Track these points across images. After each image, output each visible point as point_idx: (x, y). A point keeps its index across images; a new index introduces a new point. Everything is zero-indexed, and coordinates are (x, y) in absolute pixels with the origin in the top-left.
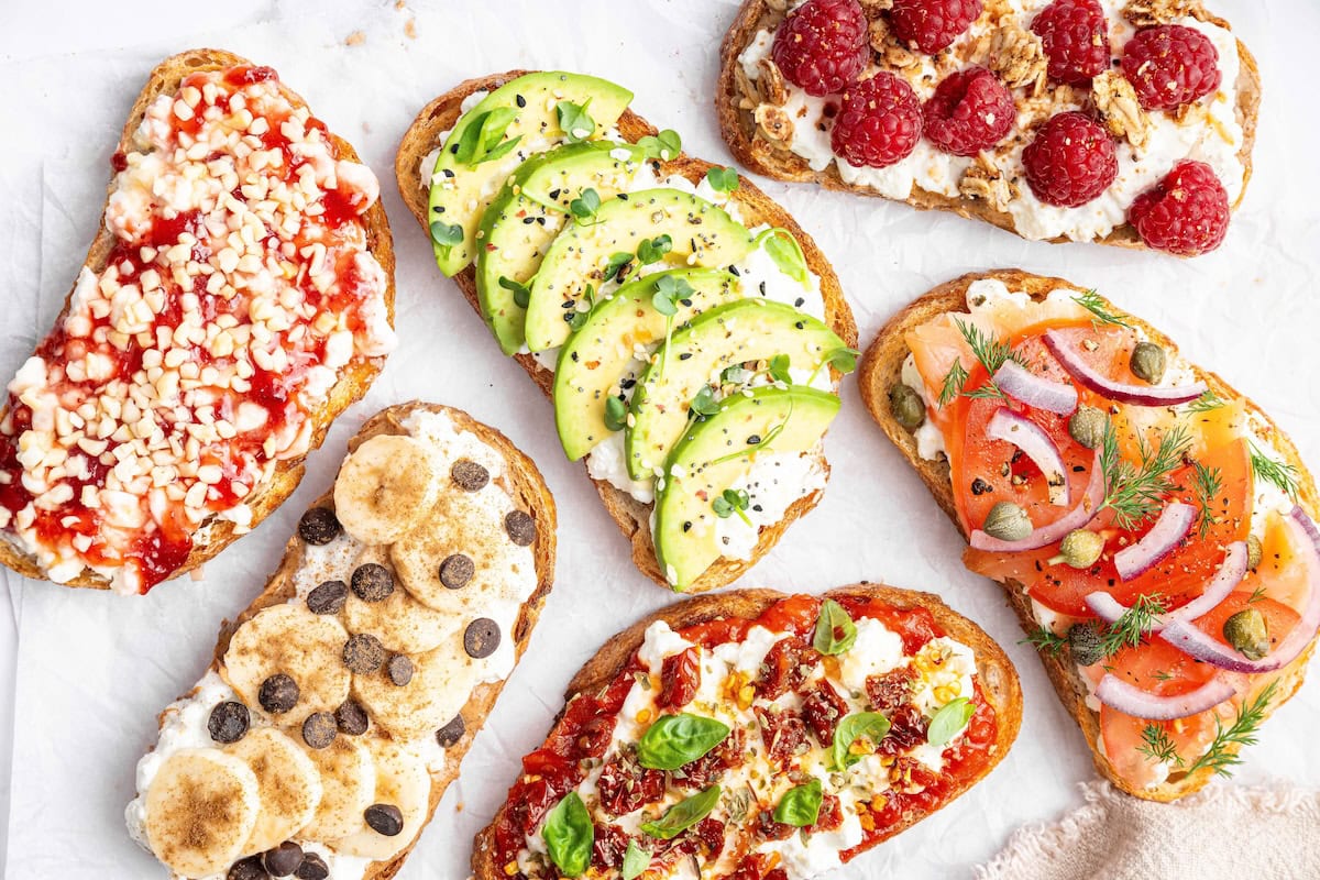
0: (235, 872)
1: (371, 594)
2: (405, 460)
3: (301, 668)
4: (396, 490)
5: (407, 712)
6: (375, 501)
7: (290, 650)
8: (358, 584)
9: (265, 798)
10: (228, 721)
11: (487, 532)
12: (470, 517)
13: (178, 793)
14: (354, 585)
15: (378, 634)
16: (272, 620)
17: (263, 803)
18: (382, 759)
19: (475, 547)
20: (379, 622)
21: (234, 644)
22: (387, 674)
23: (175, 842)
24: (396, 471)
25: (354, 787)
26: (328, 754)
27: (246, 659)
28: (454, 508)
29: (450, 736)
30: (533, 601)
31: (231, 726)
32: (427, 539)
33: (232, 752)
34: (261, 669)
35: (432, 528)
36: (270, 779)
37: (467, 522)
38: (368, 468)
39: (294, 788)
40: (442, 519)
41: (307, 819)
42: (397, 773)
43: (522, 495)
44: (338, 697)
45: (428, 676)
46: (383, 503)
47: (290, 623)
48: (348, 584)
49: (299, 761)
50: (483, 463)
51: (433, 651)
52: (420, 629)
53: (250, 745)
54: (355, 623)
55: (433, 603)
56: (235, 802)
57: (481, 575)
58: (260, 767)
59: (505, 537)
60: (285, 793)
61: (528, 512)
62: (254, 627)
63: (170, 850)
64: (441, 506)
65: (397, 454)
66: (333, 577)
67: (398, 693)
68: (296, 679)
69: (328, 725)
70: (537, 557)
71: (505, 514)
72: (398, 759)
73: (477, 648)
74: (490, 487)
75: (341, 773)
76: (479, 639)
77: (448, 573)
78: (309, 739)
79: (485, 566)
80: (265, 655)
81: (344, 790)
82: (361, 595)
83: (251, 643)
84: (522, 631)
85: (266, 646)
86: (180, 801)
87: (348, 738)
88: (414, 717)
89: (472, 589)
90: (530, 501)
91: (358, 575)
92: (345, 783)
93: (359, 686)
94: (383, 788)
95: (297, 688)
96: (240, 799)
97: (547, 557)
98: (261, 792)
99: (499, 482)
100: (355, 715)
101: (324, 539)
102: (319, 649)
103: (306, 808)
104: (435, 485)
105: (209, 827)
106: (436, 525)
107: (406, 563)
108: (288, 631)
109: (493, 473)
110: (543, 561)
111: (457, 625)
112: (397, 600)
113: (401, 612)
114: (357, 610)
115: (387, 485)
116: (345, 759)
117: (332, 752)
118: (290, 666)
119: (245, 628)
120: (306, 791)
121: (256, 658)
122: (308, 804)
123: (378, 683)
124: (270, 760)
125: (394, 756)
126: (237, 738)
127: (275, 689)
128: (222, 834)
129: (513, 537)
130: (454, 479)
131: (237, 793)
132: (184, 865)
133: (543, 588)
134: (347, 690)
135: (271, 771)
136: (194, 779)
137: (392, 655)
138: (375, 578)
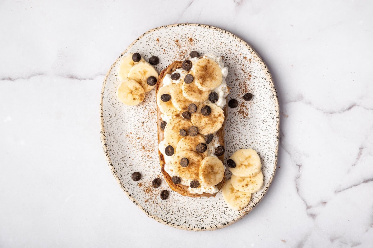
0: (191, 64)
1: (200, 146)
2: (212, 180)
3: (205, 120)
4: (209, 173)
5: (176, 124)
6: (212, 167)
7: (210, 122)
9: (195, 86)
10: (214, 98)
11: (183, 175)
12: (189, 176)
13: (215, 76)
14: (205, 145)
15: (193, 138)
16: (218, 126)
17: (195, 85)
18: (175, 110)
19: (184, 170)
20: (195, 140)
21: (223, 116)
22: (185, 130)
23: (209, 65)
24: (212, 177)
25: (177, 101)
26: (187, 104)
27: (218, 114)
28: (194, 176)
29: (163, 125)
30: (163, 165)
31: (213, 97)
32: (195, 165)
33: (209, 91)
34: (214, 114)
35: (196, 168)
36: (197, 91)
37: (189, 174)
38: (219, 173)
39: (190, 92)
40: (195, 172)
42: (170, 109)
43: (181, 187)
44: (193, 118)
45: (176, 134)
46: (210, 168)
47: (214, 128)
48: (207, 144)
49: (194, 99)
50: (194, 189)
51: (179, 141)
52: (184, 144)
53: (206, 95)
54: (200, 137)
55: (185, 152)
56: (201, 82)
57: (178, 165)
58: (201, 92)
59: (178, 176)
60: (191, 91)
61: (177, 184)
62: (221, 122)
63: (209, 63)
64: (197, 174)
66: (211, 143)
67: (181, 127)
68: (205, 116)
69: (192, 110)
70: (168, 176)
71: (182, 181)
72: (172, 113)
73: (169, 148)
74: (189, 184)
75: (182, 102)
76: (170, 150)
77: (186, 161)
78: (193, 105)
79: (179, 167)
80: (215, 117)
81: (179, 99)
82: (202, 144)
83: (219, 118)
84: (162, 157)
85: (216, 119)
86: (213, 74)
87: (185, 111)
88: (174, 124)
89: (178, 161)
90: (178, 187)
91: (206, 148)
92: (180, 101)
93: (190, 123)
94: (171, 103)
95: (203, 115)
96: (201, 83)
97: (166, 177)
98: (197, 87)
99: (188, 187)
100: (188, 115)
101: (216, 150)
102: (204, 126)
103: (185, 90)
104: (201, 179)
105: (204, 73)
106: (196, 170)
107: (197, 157)
108: (213, 126)
109: (190, 188)
111: (177, 150)
112: (194, 148)
113: (191, 145)
114: (201, 140)
115: (212, 172)
116: (183, 106)
117: (187, 105)
118: (208, 119)
119: (223, 120)
120: (187, 94)
121: (216, 116)
122: (185, 91)
123: (186, 127)
124: (199, 95)
125: (173, 113)
126: (210, 95)
127: (208, 112)
128: (199, 73)
129: (177, 177)
130: (198, 182)
131: (202, 84)
132: (203, 61)
133: (163, 169)
134: (192, 121)
135: (198, 93)
136: (213, 81)
137: (187, 134)
138: (201, 150)
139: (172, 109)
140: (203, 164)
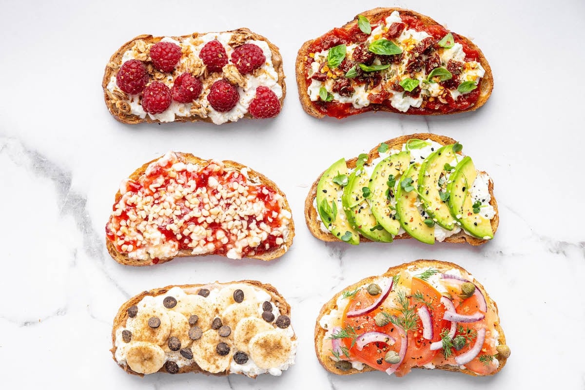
0: (284, 327)
1: (177, 343)
2: (133, 358)
3: (212, 348)
4: (143, 355)
5: (204, 310)
6: (150, 359)
7: (208, 354)
8: (176, 349)
9: (254, 334)
10: (240, 358)
11: (139, 321)
12: (138, 328)
13: (268, 359)
14: (178, 349)
15: (187, 333)
16: (204, 365)
17: (256, 334)
18: (223, 308)
19: (145, 321)
20: (184, 335)
21: (217, 371)
22: (196, 322)
23: (283, 351)
24: (138, 358)
25: (235, 311)
26: (231, 325)
27: (219, 365)
28: (138, 335)
29: (204, 293)
30: (152, 294)
31: (242, 357)
32: (152, 337)
33: (248, 351)
34: (219, 359)
35: (148, 337)
36: (248, 336)
37: (140, 329)
38: (143, 367)
39: (246, 328)
40: (143, 336)
41: (252, 318)
42: (224, 301)
43: (124, 317)
44: (213, 332)
45: (191, 311)
46: (149, 356)
47: (201, 360)
48: (179, 350)
49: (238, 333)
50: (121, 334)
51: (183, 314)
52: (178, 322)
53: (243, 348)
54: (188, 342)
55: (169, 324)
56: (260, 342)
57: (152, 314)
58: (247, 341)
59: (138, 314)
60: (248, 329)
61: (128, 312)
62: (209, 369)
63: (286, 350)
64: (140, 339)
65: (133, 361)
66: (181, 356)
67: (200, 316)
68: (215, 347)
69: (223, 330)
70: (139, 301)
71: (132, 319)
72: (220, 303)
73: (173, 302)
74: (127, 328)
75: (233, 317)
76: (170, 303)
77: (156, 325)
78: (229, 333)
79: (148, 315)
80: (215, 360)
81: (237, 313)
82: (180, 345)
83: (214, 366)
84: (163, 291)
85: (212, 362)
86: (271, 357)
87: (222, 322)
88: (204, 307)
89: (157, 314)
90: (124, 314)
91: (174, 350)
92: (235, 314)
93: (206, 329)
94: (232, 303)
95: (217, 346)
96: (258, 342)
97: (137, 298)
98: (253, 336)
99: (125, 326)
100: (217, 325)
101: (172, 363)
102: (202, 347)
103: (249, 321)
104: (135, 344)
105: (272, 344)
106: (146, 337)
107: (162, 338)
108: (203, 358)
109: (122, 330)
110: (139, 299)
111: (171, 312)
112: (174, 334)
113: (177, 331)
114: (185, 343)
115: (143, 359)
116: (229, 319)
117: (230, 323)
118: (213, 351)
119: (211, 371)
120: (244, 324)
121: (217, 363)
122: (247, 321)
123: (201, 324)
124: (243, 340)
125: (220, 305)
126: (243, 353)
127: (221, 351)
128: (271, 339)
129: (137, 312)
130: (130, 340)
131: (257, 343)
132: (288, 344)
133: (146, 293)
134: (209, 331)
135: (245, 337)
136: (262, 358)
137: (192, 325)
138: (172, 344)
139: (224, 305)
140: (155, 348)
